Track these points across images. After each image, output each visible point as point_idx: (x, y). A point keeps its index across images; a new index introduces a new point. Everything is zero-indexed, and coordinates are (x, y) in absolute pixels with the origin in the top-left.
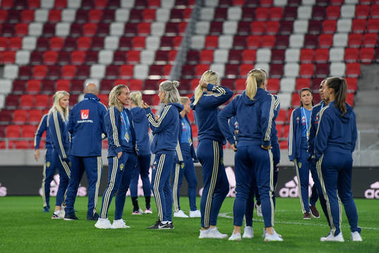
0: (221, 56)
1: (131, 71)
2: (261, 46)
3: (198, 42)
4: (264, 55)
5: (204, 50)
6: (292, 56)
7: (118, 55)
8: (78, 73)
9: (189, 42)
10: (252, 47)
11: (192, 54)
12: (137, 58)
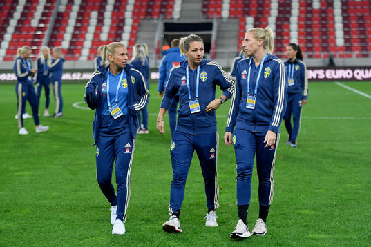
0: (74, 15)
1: (29, 22)
2: (92, 10)
3: (62, 8)
4: (94, 14)
5: (65, 12)
6: (108, 15)
7: (23, 14)
8: (3, 24)
9: (58, 8)
10: (88, 11)
11: (59, 14)
12: (32, 16)
